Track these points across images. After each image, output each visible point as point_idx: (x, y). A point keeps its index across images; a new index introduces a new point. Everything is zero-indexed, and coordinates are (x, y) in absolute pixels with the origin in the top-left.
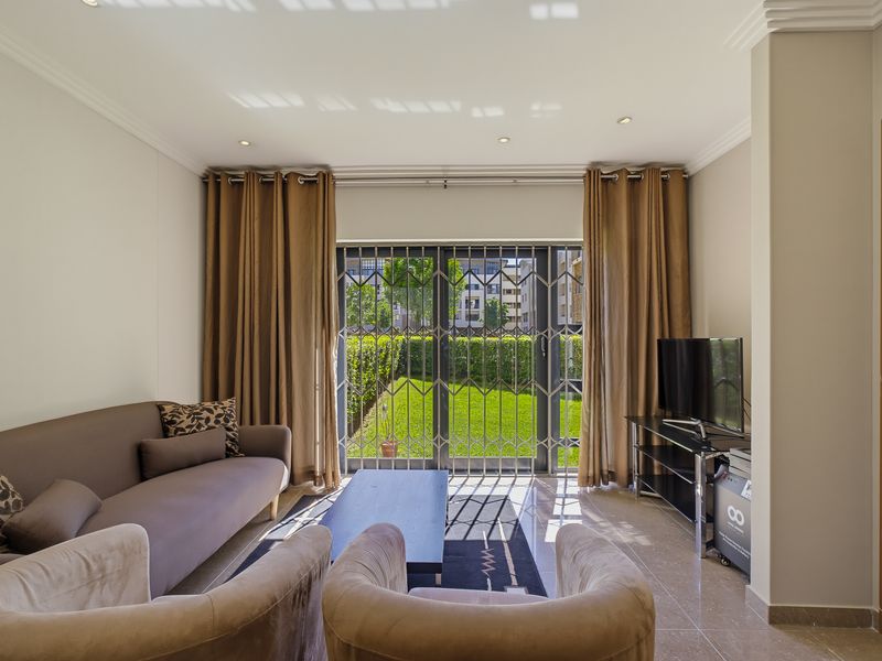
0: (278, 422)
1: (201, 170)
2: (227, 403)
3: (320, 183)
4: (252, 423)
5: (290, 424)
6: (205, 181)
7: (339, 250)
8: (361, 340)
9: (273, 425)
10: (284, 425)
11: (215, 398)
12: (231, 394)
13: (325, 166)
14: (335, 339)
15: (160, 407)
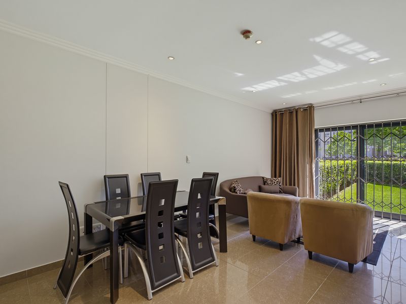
0: (294, 185)
1: (271, 112)
2: (279, 179)
3: (309, 110)
4: (286, 185)
5: (298, 187)
6: (272, 114)
7: (316, 130)
8: (331, 161)
9: (293, 186)
10: (296, 187)
11: (275, 177)
12: (280, 176)
13: (311, 104)
14: (314, 161)
15: (263, 178)
